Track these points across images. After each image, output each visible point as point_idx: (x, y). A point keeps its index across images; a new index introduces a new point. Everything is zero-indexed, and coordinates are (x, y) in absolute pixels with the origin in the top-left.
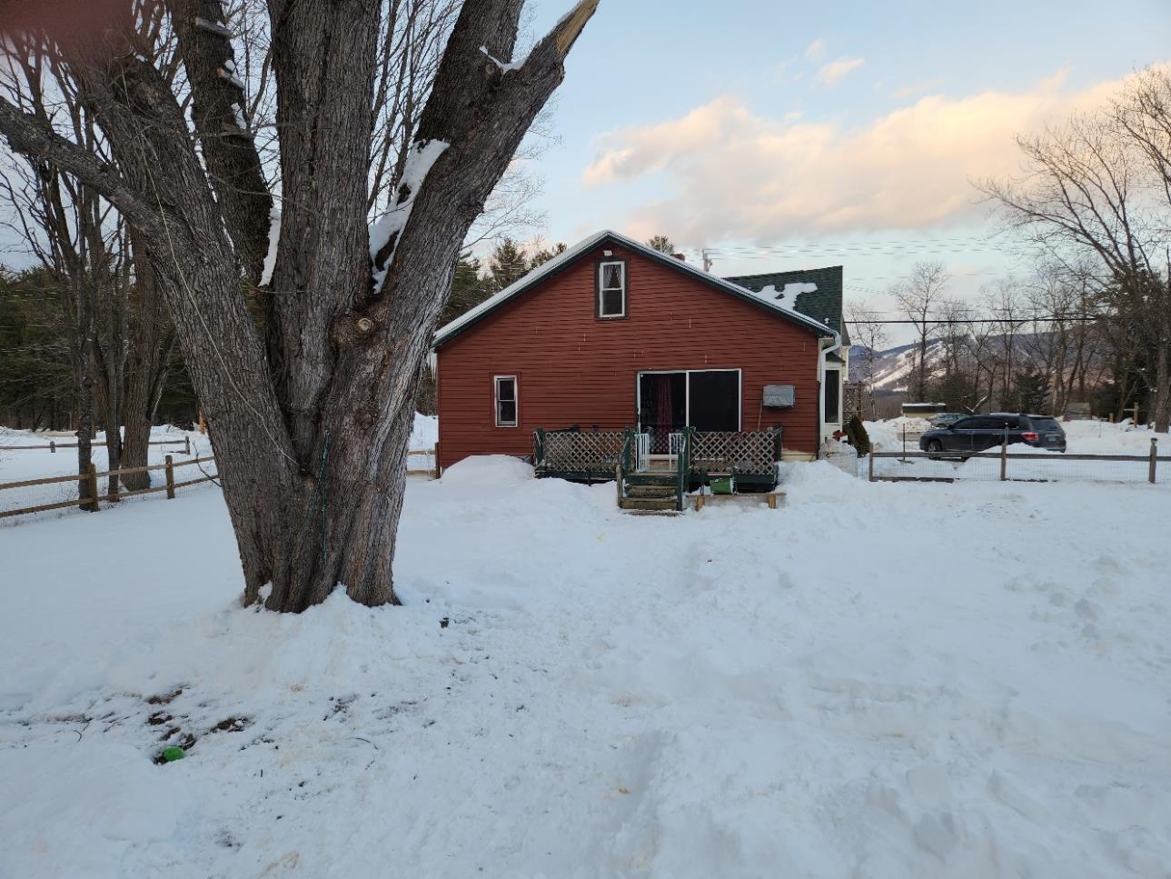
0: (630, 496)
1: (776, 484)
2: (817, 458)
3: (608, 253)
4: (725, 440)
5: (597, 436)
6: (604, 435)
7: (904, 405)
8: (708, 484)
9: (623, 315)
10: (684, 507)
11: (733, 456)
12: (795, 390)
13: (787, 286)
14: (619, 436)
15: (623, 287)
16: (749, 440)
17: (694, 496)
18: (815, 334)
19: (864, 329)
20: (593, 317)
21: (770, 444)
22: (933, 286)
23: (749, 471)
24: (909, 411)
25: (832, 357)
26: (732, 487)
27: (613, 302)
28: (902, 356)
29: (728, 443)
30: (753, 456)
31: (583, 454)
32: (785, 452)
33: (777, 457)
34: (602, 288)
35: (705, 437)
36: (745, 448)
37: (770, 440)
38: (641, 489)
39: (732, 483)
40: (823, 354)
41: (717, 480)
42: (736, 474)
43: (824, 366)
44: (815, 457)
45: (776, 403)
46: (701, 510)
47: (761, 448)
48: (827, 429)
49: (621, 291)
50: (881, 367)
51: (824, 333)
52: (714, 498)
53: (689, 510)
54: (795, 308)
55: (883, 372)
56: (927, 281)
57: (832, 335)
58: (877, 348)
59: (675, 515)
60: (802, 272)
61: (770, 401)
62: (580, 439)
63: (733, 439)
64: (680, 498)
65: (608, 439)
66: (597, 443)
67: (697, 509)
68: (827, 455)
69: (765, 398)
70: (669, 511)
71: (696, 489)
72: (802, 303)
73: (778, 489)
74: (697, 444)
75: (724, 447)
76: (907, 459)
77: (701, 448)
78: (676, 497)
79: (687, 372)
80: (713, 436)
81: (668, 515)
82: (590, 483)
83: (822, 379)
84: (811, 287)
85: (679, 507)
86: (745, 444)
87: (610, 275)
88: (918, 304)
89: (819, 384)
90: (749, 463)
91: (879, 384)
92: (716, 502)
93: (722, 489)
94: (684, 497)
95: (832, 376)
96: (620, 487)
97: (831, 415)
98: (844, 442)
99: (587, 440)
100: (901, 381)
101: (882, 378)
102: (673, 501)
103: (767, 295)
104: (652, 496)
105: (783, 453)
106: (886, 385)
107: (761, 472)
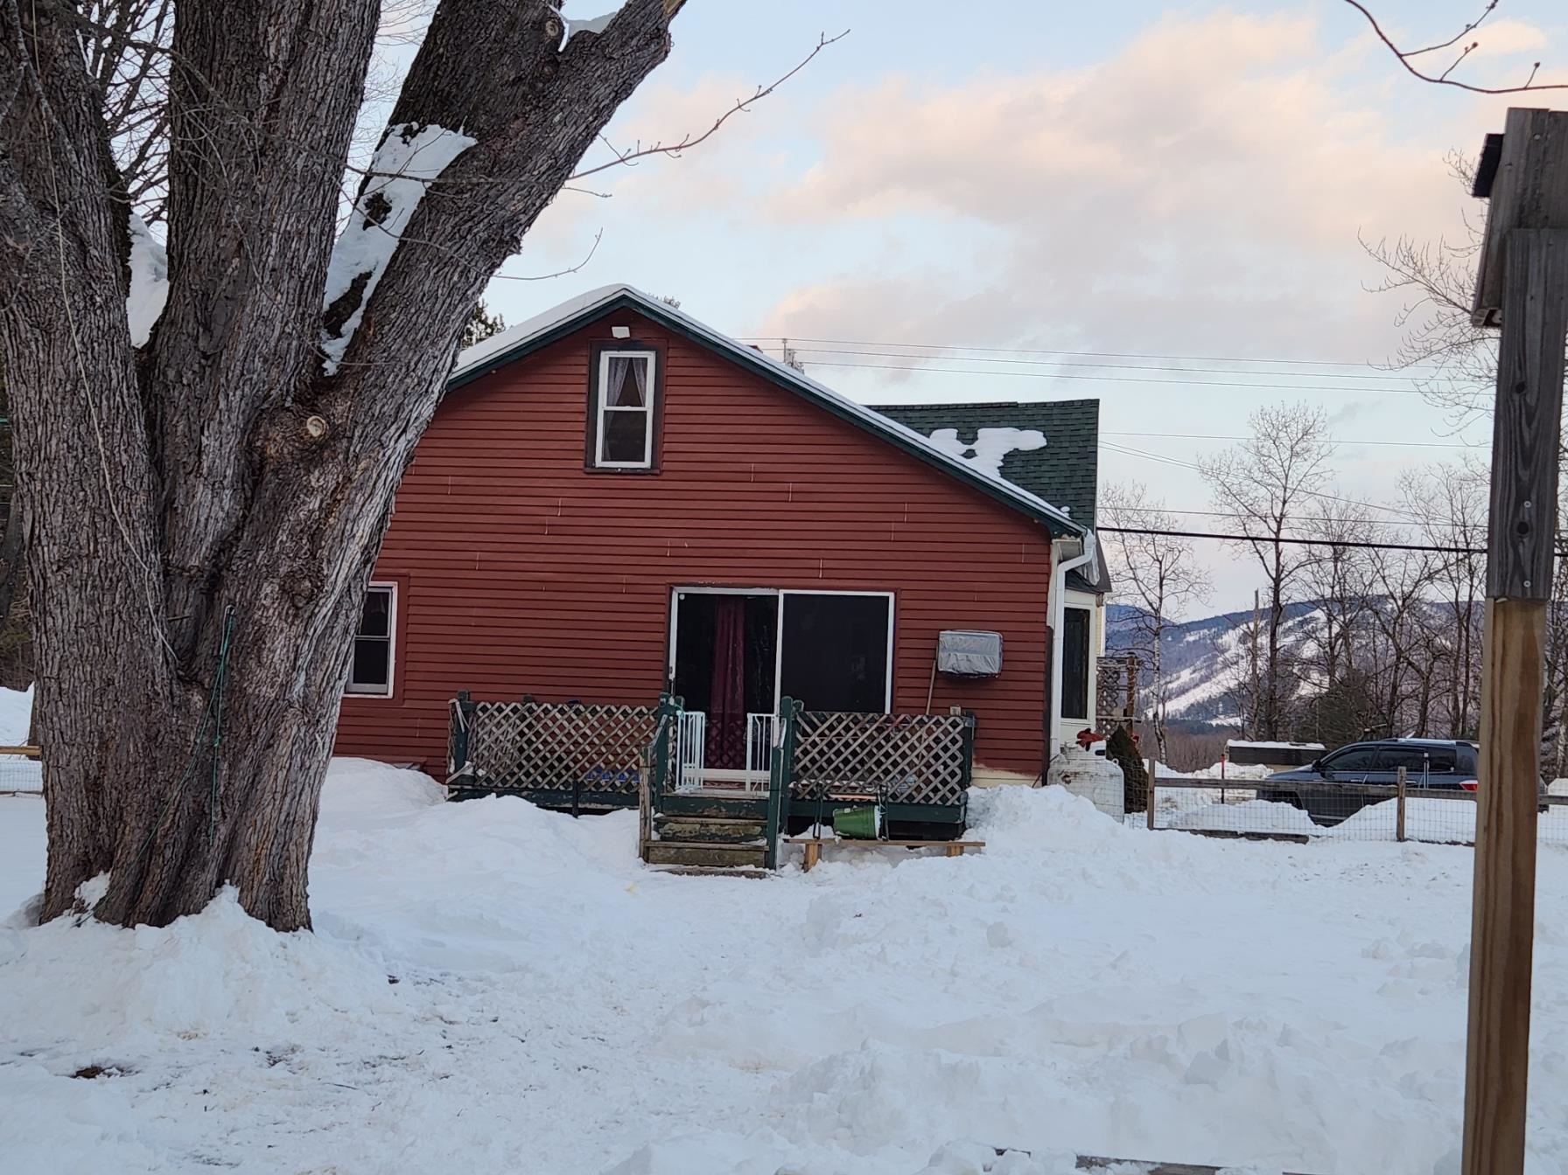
0: (663, 839)
1: (964, 827)
2: (1044, 783)
3: (621, 332)
4: (864, 730)
5: (594, 712)
6: (609, 712)
7: (1231, 743)
8: (828, 821)
9: (647, 464)
10: (778, 862)
11: (879, 763)
12: (1004, 641)
13: (982, 432)
14: (641, 714)
15: (649, 407)
16: (913, 731)
17: (802, 841)
18: (1046, 529)
19: (1143, 553)
20: (580, 464)
21: (954, 741)
22: (1300, 467)
23: (910, 797)
24: (1240, 756)
25: (1075, 580)
26: (878, 824)
27: (625, 438)
28: (1230, 638)
29: (871, 738)
30: (921, 765)
31: (560, 751)
32: (979, 772)
33: (965, 782)
34: (603, 405)
35: (823, 723)
36: (905, 748)
37: (955, 733)
38: (690, 825)
39: (877, 815)
40: (1059, 573)
41: (847, 810)
42: (891, 804)
43: (1060, 599)
44: (1039, 783)
45: (964, 668)
46: (813, 869)
47: (937, 749)
48: (1063, 731)
49: (644, 413)
50: (1181, 663)
51: (1064, 529)
52: (841, 847)
53: (790, 868)
54: (1003, 475)
55: (1186, 675)
56: (1286, 455)
57: (1078, 534)
58: (1174, 611)
59: (761, 876)
60: (1014, 406)
61: (953, 661)
62: (554, 720)
63: (880, 730)
64: (773, 844)
65: (617, 722)
66: (592, 728)
67: (805, 867)
68: (1066, 778)
69: (942, 655)
70: (751, 868)
71: (805, 829)
72: (1013, 463)
73: (969, 836)
74: (805, 734)
75: (863, 746)
77: (814, 744)
78: (763, 842)
79: (781, 593)
80: (840, 720)
81: (749, 875)
82: (576, 812)
83: (1057, 622)
84: (1033, 440)
85: (770, 863)
86: (904, 739)
87: (621, 375)
88: (1264, 508)
89: (1051, 632)
90: (912, 779)
92: (845, 853)
93: (859, 829)
94: (780, 842)
95: (1077, 620)
96: (645, 820)
97: (1074, 707)
98: (1099, 753)
99: (570, 720)
100: (1231, 700)
101: (1183, 691)
102: (758, 849)
103: (944, 443)
104: (712, 838)
105: (974, 773)
107: (935, 799)
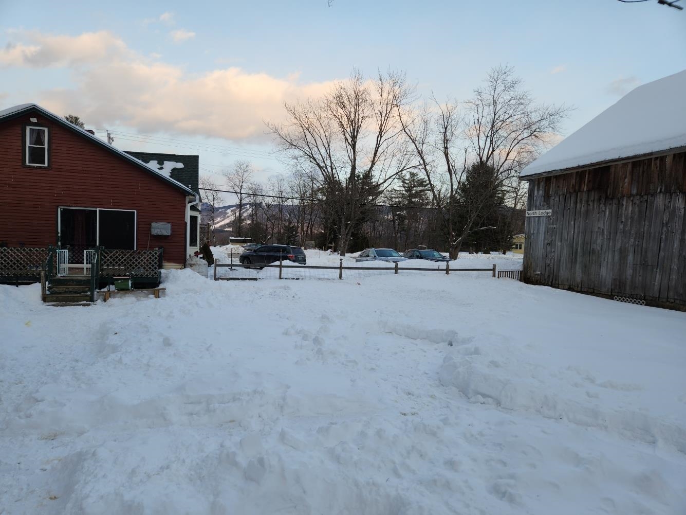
0: (52, 293)
1: (160, 283)
2: (185, 267)
3: (34, 120)
4: (125, 255)
5: (24, 250)
6: (30, 250)
7: (231, 238)
8: (113, 284)
9: (46, 165)
10: (95, 299)
11: (131, 265)
12: (172, 226)
13: (165, 162)
14: (43, 250)
15: (46, 146)
16: (142, 256)
17: (103, 292)
18: (184, 193)
19: (209, 194)
20: (20, 164)
21: (156, 258)
22: (246, 175)
23: (142, 275)
24: (233, 241)
25: (193, 208)
26: (130, 285)
27: (37, 155)
28: (229, 211)
29: (128, 258)
30: (145, 266)
31: (11, 263)
32: (166, 264)
33: (161, 267)
34: (28, 144)
35: (111, 253)
36: (139, 260)
37: (156, 256)
38: (62, 288)
39: (130, 283)
40: (188, 206)
41: (119, 281)
42: (133, 277)
43: (189, 213)
44: (183, 267)
45: (159, 233)
46: (108, 301)
47: (150, 261)
48: (191, 250)
49: (44, 148)
50: (218, 216)
51: (189, 194)
52: (117, 293)
53: (99, 301)
54: (170, 176)
55: (219, 219)
56: (243, 171)
57: (194, 195)
58: (216, 206)
59: (88, 305)
60: (175, 155)
61: (156, 232)
62: (8, 253)
63: (131, 255)
64: (92, 294)
65: (34, 253)
66: (24, 256)
67: (105, 300)
68: (191, 265)
69: (152, 230)
70: (85, 302)
71: (104, 287)
72: (174, 172)
73: (161, 286)
74: (105, 257)
75: (125, 260)
76: (233, 268)
77: (108, 260)
78: (89, 293)
79: (98, 209)
80: (117, 252)
81: (84, 305)
82: (17, 284)
83: (188, 221)
84: (180, 165)
85: (92, 299)
86: (139, 258)
87: (35, 135)
88: (238, 183)
89: (186, 223)
90: (142, 270)
91: (217, 226)
92: (119, 295)
93: (124, 287)
94: (95, 293)
95: (194, 219)
96: (44, 288)
97: (193, 243)
98: (200, 258)
99: (15, 253)
100: (229, 225)
101: (218, 223)
102: (87, 296)
103: (153, 166)
104: (71, 293)
105: (163, 264)
106: (220, 226)
107: (150, 276)
